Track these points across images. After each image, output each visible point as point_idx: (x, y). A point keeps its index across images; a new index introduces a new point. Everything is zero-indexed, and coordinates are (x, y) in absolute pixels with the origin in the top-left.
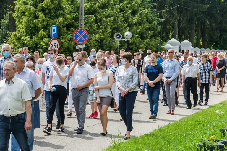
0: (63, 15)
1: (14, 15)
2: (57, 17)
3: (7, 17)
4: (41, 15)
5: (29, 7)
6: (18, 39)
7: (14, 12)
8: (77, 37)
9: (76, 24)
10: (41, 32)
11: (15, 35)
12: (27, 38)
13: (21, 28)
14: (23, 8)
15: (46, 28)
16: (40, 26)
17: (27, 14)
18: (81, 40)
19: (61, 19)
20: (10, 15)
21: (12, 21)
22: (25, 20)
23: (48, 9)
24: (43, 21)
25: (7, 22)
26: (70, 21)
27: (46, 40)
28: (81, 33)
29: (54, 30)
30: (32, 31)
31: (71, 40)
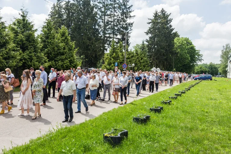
0: (119, 59)
1: (104, 59)
2: (117, 60)
3: (102, 60)
4: (112, 59)
5: (109, 56)
6: (105, 67)
7: (104, 58)
8: (123, 66)
9: (123, 62)
10: (112, 64)
11: (104, 65)
12: (108, 66)
13: (106, 63)
14: (107, 57)
15: (114, 63)
16: (112, 62)
17: (108, 59)
18: (125, 67)
19: (119, 60)
20: (103, 59)
21: (103, 61)
22: (107, 61)
23: (115, 57)
24: (113, 61)
25: (102, 61)
26: (121, 61)
27: (114, 67)
28: (125, 65)
29: (116, 64)
30: (109, 64)
31: (122, 67)
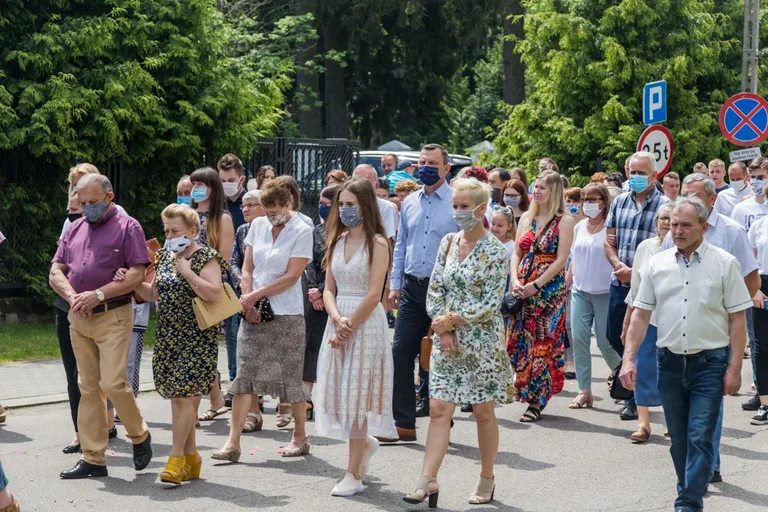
0: (686, 46)
1: (522, 47)
2: (667, 52)
3: (496, 55)
4: (612, 47)
5: (572, 18)
6: (535, 128)
7: (521, 35)
8: (733, 120)
9: (730, 76)
10: (613, 103)
11: (525, 115)
12: (565, 125)
13: (545, 89)
14: (552, 21)
15: (628, 89)
16: (608, 82)
17: (564, 42)
18: (746, 133)
19: (681, 60)
20: (509, 46)
21: (514, 66)
22: (556, 63)
23: (635, 25)
24: (620, 65)
25: (495, 70)
26: (709, 67)
27: (627, 131)
28: (746, 106)
29: (655, 99)
30: (581, 100)
31: (714, 130)
